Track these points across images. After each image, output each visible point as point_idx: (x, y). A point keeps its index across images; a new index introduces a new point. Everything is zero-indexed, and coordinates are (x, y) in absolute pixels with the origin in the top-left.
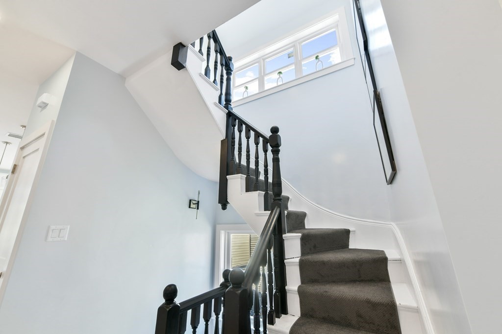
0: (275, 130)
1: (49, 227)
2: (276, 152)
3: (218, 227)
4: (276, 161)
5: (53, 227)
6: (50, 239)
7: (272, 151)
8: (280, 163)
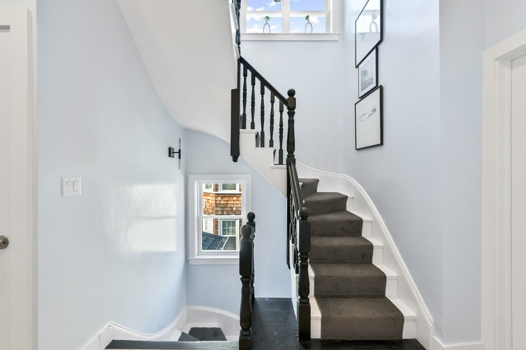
0: (291, 93)
1: (62, 179)
2: (291, 114)
3: (191, 177)
4: (291, 122)
5: (66, 180)
6: (66, 194)
7: (288, 113)
8: (295, 124)
